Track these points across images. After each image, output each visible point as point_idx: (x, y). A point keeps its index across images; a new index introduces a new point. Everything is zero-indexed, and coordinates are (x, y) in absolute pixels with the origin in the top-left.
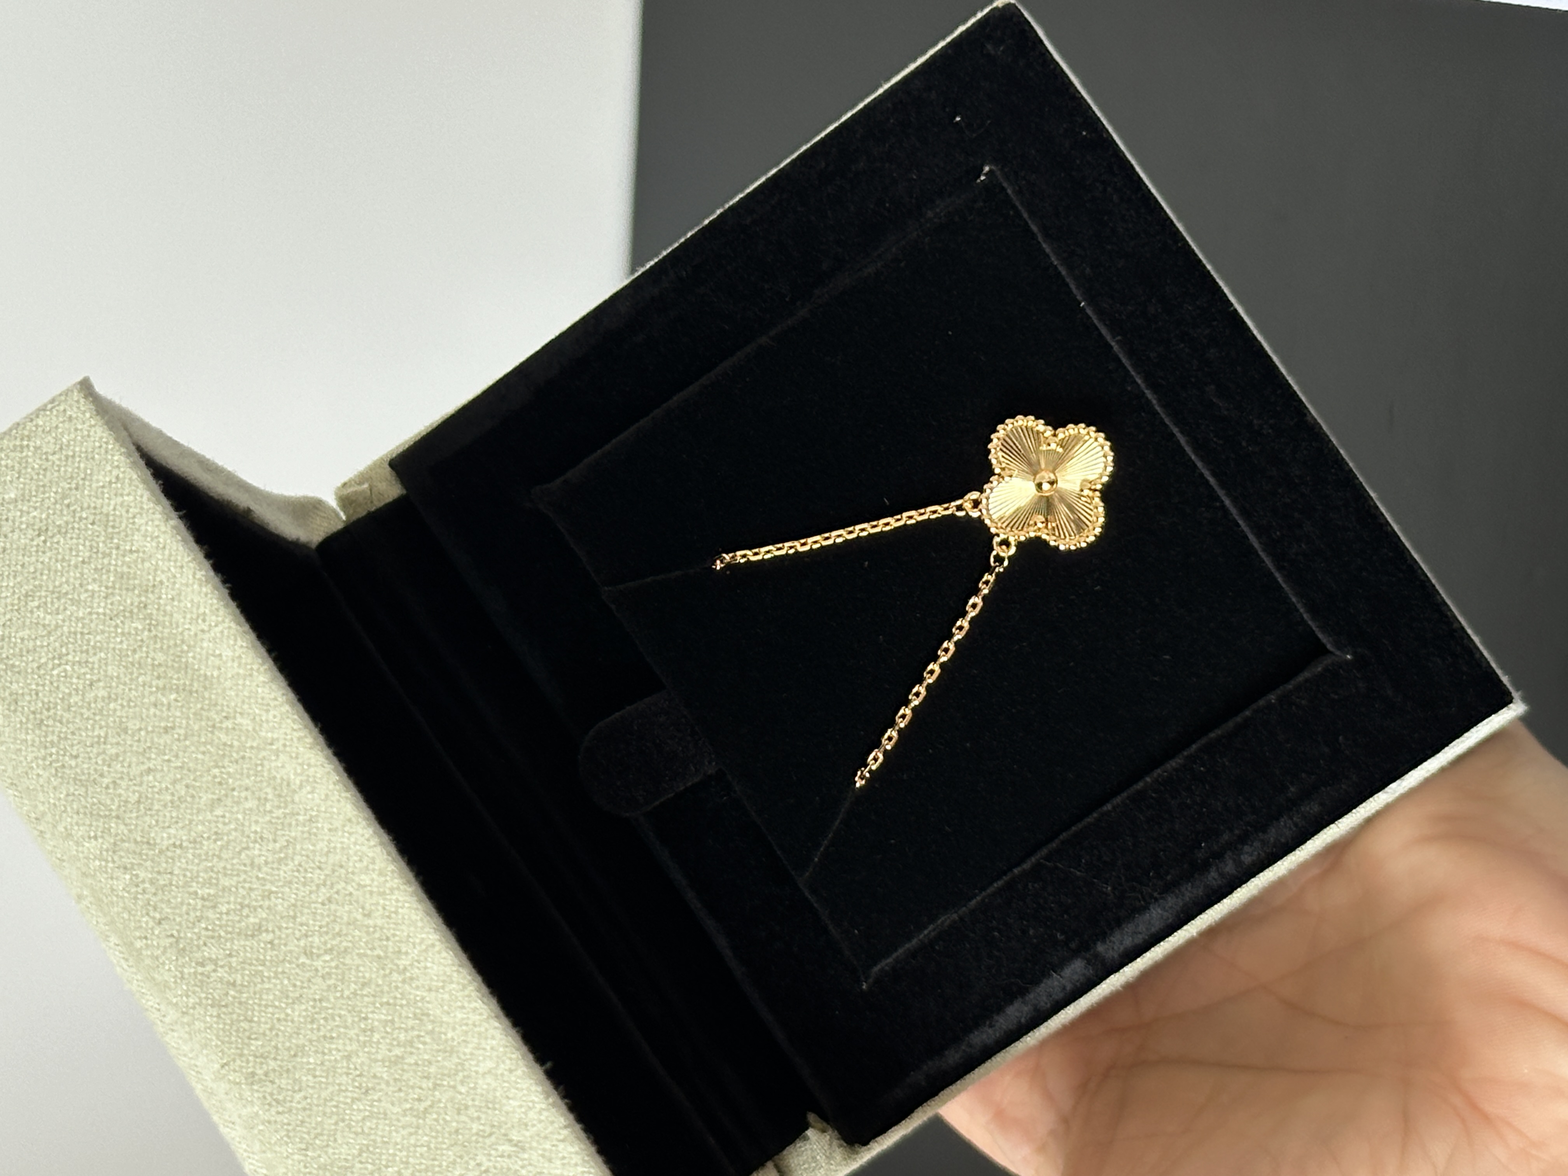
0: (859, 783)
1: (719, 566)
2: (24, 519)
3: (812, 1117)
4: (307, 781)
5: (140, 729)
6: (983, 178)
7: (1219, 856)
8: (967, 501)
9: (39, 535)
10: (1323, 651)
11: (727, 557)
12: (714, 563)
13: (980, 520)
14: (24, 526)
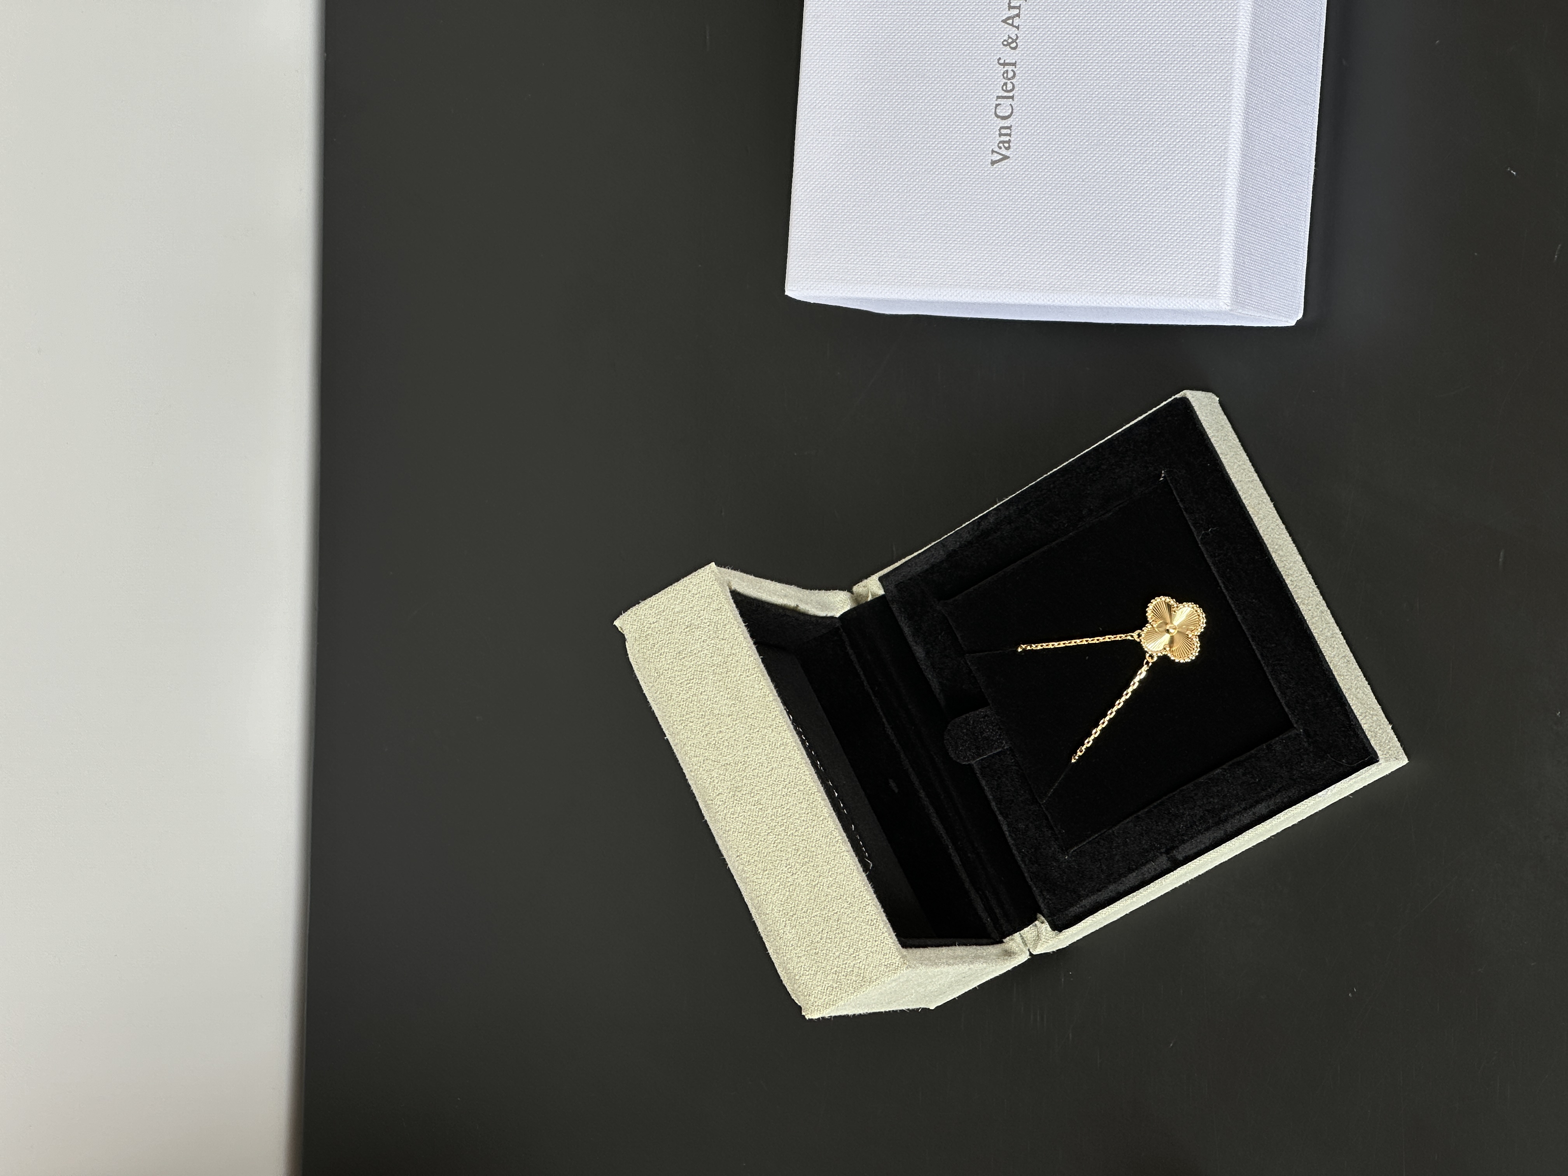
0: (1073, 761)
1: (1020, 650)
2: (682, 620)
3: (1039, 915)
4: (783, 744)
5: (719, 714)
6: (1162, 479)
7: (1233, 817)
8: (1135, 634)
9: (687, 628)
10: (1290, 726)
11: (1024, 646)
12: (1017, 648)
13: (1139, 643)
14: (681, 623)
